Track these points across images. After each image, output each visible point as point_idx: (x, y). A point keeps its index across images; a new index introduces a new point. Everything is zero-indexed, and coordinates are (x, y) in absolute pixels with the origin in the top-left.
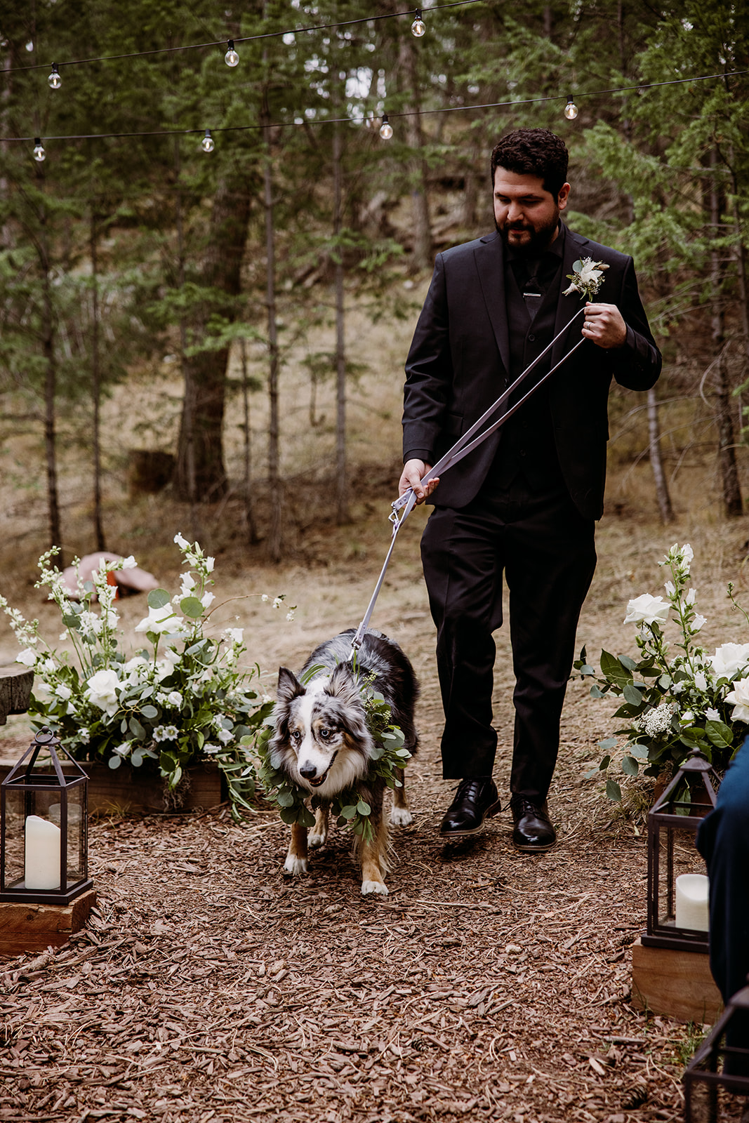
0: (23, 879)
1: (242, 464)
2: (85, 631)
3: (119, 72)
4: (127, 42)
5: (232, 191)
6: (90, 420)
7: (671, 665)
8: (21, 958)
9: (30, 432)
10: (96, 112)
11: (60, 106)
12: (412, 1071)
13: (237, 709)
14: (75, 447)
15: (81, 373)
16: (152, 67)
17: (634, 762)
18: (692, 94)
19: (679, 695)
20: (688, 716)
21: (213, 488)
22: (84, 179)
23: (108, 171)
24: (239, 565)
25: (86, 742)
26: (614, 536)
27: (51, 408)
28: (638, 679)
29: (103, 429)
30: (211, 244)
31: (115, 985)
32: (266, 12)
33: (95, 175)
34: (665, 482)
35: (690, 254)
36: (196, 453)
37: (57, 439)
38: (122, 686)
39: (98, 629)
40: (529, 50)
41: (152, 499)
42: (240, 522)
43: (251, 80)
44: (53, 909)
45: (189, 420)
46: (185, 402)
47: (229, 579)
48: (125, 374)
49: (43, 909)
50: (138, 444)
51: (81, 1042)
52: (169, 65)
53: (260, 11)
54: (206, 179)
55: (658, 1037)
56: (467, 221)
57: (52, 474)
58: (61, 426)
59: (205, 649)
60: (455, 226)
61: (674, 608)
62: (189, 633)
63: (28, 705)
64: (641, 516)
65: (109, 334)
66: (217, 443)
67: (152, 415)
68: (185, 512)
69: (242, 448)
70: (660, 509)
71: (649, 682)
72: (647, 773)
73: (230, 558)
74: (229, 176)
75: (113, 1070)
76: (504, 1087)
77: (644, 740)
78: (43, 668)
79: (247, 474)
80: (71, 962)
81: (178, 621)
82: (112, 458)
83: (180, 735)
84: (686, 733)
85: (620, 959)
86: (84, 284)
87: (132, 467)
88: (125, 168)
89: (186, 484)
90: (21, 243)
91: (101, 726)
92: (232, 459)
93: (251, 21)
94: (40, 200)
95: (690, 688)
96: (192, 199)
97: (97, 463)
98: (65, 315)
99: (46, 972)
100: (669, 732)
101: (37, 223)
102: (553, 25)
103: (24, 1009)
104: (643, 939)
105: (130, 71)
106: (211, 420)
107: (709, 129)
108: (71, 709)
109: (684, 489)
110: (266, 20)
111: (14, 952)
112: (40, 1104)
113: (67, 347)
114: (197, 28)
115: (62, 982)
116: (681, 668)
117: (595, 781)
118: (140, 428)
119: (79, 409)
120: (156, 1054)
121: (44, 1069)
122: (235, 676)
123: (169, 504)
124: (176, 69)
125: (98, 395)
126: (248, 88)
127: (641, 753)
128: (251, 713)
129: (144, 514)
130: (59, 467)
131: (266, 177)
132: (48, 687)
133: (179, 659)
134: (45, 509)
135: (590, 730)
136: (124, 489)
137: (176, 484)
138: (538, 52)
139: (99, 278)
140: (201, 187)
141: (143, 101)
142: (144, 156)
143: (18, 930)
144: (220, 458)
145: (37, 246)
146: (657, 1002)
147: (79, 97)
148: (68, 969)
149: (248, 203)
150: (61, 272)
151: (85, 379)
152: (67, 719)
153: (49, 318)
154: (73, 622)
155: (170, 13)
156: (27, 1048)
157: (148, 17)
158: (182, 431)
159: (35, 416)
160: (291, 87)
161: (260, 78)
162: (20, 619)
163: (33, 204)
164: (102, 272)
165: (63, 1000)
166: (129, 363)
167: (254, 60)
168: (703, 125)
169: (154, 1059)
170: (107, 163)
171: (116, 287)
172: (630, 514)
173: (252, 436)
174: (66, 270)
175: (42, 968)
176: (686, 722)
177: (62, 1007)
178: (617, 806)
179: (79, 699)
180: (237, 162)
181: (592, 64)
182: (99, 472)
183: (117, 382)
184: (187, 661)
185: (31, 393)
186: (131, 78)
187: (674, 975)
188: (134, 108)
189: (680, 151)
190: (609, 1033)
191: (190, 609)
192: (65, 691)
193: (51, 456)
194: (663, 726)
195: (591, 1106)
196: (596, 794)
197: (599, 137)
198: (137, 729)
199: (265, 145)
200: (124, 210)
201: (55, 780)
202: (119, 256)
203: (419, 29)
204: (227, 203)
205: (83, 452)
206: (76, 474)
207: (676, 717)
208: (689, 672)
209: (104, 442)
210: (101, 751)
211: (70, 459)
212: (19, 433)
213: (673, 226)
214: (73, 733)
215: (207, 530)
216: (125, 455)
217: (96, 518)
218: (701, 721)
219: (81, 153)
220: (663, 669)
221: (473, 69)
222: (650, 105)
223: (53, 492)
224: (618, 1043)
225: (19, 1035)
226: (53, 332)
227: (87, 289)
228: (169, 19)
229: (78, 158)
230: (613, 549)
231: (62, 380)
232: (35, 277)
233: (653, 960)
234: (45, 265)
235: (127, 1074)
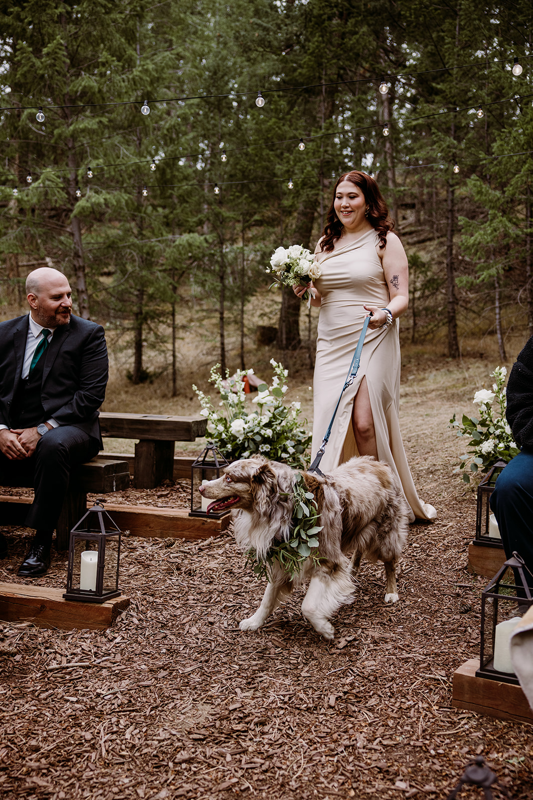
0: (200, 507)
1: (307, 333)
2: (230, 402)
3: (257, 156)
4: (260, 142)
5: (305, 208)
6: (240, 312)
7: (495, 422)
8: (200, 541)
9: (214, 317)
10: (246, 174)
11: (230, 171)
12: (367, 595)
13: (297, 438)
14: (233, 324)
15: (236, 290)
16: (271, 153)
17: (476, 466)
18: (517, 162)
19: (498, 436)
20: (502, 445)
21: (293, 343)
22: (239, 204)
23: (250, 200)
24: (304, 378)
25: (230, 451)
26: (478, 367)
27: (222, 306)
28: (479, 428)
29: (245, 316)
30: (295, 232)
31: (239, 554)
32: (323, 127)
33: (244, 201)
34: (502, 342)
35: (515, 236)
36: (286, 327)
37: (224, 320)
38: (246, 426)
39: (236, 401)
40: (442, 143)
41: (267, 348)
42: (305, 359)
43: (315, 158)
44: (213, 520)
45: (283, 312)
46: (283, 303)
47: (300, 384)
48: (256, 291)
49: (209, 520)
50: (261, 323)
51: (223, 576)
52: (279, 152)
53: (320, 128)
54: (293, 203)
55: (479, 584)
56: (416, 222)
57: (222, 336)
58: (226, 314)
59: (282, 411)
60: (410, 225)
61: (496, 396)
62: (276, 403)
63: (205, 433)
64: (491, 359)
65: (250, 273)
66: (297, 323)
67: (267, 310)
68: (281, 354)
69: (307, 325)
70: (500, 355)
71: (484, 430)
72: (483, 471)
73: (301, 375)
74: (305, 201)
75: (237, 588)
76: (408, 603)
77: (481, 456)
78: (212, 418)
79: (309, 336)
80: (220, 543)
81: (271, 398)
82: (249, 329)
83: (271, 449)
84: (500, 453)
85: (464, 551)
86: (239, 251)
87: (258, 333)
88: (257, 199)
89: (282, 341)
90: (211, 232)
91: (237, 444)
92: (303, 330)
93: (316, 132)
94: (220, 213)
95: (503, 433)
96: (288, 212)
97: (242, 331)
98: (230, 265)
99: (210, 547)
100: (493, 452)
101: (219, 223)
102: (455, 132)
103: (200, 561)
104: (474, 542)
105: (261, 155)
106: (294, 312)
107: (524, 178)
108: (224, 436)
109: (513, 346)
110: (323, 131)
111: (196, 538)
112: (205, 599)
113: (231, 279)
114: (292, 135)
115: (216, 551)
116: (499, 424)
117: (459, 475)
118: (262, 315)
119: (235, 307)
120: (255, 583)
121: (208, 586)
122: (296, 424)
123: (274, 350)
124: (282, 154)
125: (244, 301)
126: (313, 162)
127: (479, 462)
128: (303, 441)
129: (263, 355)
130: (225, 333)
131: (321, 201)
132: (214, 426)
133: (271, 415)
134: (219, 352)
135: (459, 453)
136: (254, 343)
137: (278, 341)
138: (447, 143)
139: (246, 248)
140: (291, 206)
141: (267, 168)
142: (267, 193)
143: (198, 529)
144: (298, 330)
145: (218, 234)
146: (479, 569)
147: (238, 167)
148: (219, 546)
149: (313, 214)
150: (228, 245)
151: (238, 293)
152: (222, 440)
153: (223, 266)
154: (225, 398)
155: (280, 128)
156: (201, 577)
157: (270, 131)
158: (281, 318)
159: (216, 310)
160: (333, 161)
161: (319, 157)
162: (203, 396)
163: (217, 215)
164: (246, 246)
165: (216, 559)
166: (258, 287)
167: (317, 149)
168: (522, 176)
169: (254, 584)
170: (250, 196)
171: (253, 252)
172: (486, 358)
173: (312, 319)
174: (232, 245)
175: (208, 545)
176: (501, 448)
177: (216, 561)
178: (468, 486)
179: (227, 432)
180: (308, 195)
181: (472, 149)
182: (243, 335)
183: (253, 295)
184: (274, 417)
185: (215, 300)
186: (261, 158)
187: (487, 558)
188: (263, 172)
189: (511, 189)
190: (456, 582)
191: (277, 393)
192: (221, 428)
193: (222, 328)
194: (490, 450)
195: (446, 611)
196: (459, 480)
197: (473, 182)
198: (252, 446)
199: (321, 187)
200: (257, 217)
201: (215, 465)
202: (254, 239)
203: (386, 132)
204: (304, 214)
205: (237, 326)
206: (233, 336)
207: (496, 446)
208: (503, 425)
209: (246, 322)
210: (237, 455)
211: (231, 329)
212: (209, 318)
213: (507, 223)
214: (225, 447)
215: (291, 363)
216: (255, 328)
217: (242, 356)
218: (507, 448)
219: (239, 192)
220: (491, 424)
221: (417, 152)
222: (498, 168)
223: (222, 344)
224: (460, 586)
225: (198, 571)
226: (224, 272)
227: (240, 253)
228: (279, 131)
229: (237, 194)
230: (477, 374)
231: (228, 294)
232: (217, 247)
233: (478, 551)
234: (222, 242)
235: (243, 590)
